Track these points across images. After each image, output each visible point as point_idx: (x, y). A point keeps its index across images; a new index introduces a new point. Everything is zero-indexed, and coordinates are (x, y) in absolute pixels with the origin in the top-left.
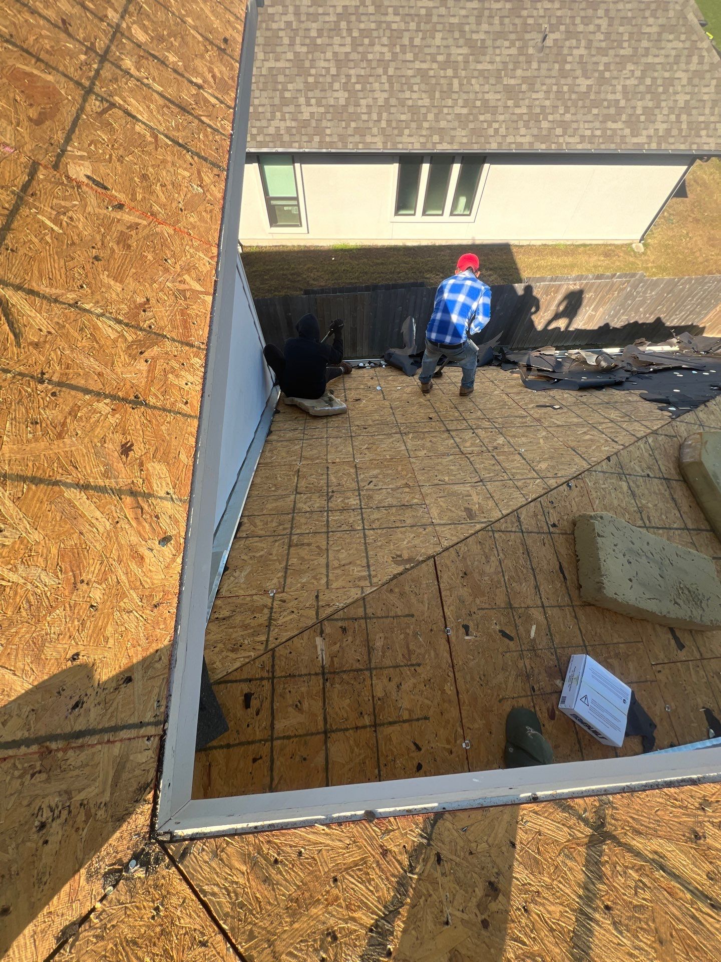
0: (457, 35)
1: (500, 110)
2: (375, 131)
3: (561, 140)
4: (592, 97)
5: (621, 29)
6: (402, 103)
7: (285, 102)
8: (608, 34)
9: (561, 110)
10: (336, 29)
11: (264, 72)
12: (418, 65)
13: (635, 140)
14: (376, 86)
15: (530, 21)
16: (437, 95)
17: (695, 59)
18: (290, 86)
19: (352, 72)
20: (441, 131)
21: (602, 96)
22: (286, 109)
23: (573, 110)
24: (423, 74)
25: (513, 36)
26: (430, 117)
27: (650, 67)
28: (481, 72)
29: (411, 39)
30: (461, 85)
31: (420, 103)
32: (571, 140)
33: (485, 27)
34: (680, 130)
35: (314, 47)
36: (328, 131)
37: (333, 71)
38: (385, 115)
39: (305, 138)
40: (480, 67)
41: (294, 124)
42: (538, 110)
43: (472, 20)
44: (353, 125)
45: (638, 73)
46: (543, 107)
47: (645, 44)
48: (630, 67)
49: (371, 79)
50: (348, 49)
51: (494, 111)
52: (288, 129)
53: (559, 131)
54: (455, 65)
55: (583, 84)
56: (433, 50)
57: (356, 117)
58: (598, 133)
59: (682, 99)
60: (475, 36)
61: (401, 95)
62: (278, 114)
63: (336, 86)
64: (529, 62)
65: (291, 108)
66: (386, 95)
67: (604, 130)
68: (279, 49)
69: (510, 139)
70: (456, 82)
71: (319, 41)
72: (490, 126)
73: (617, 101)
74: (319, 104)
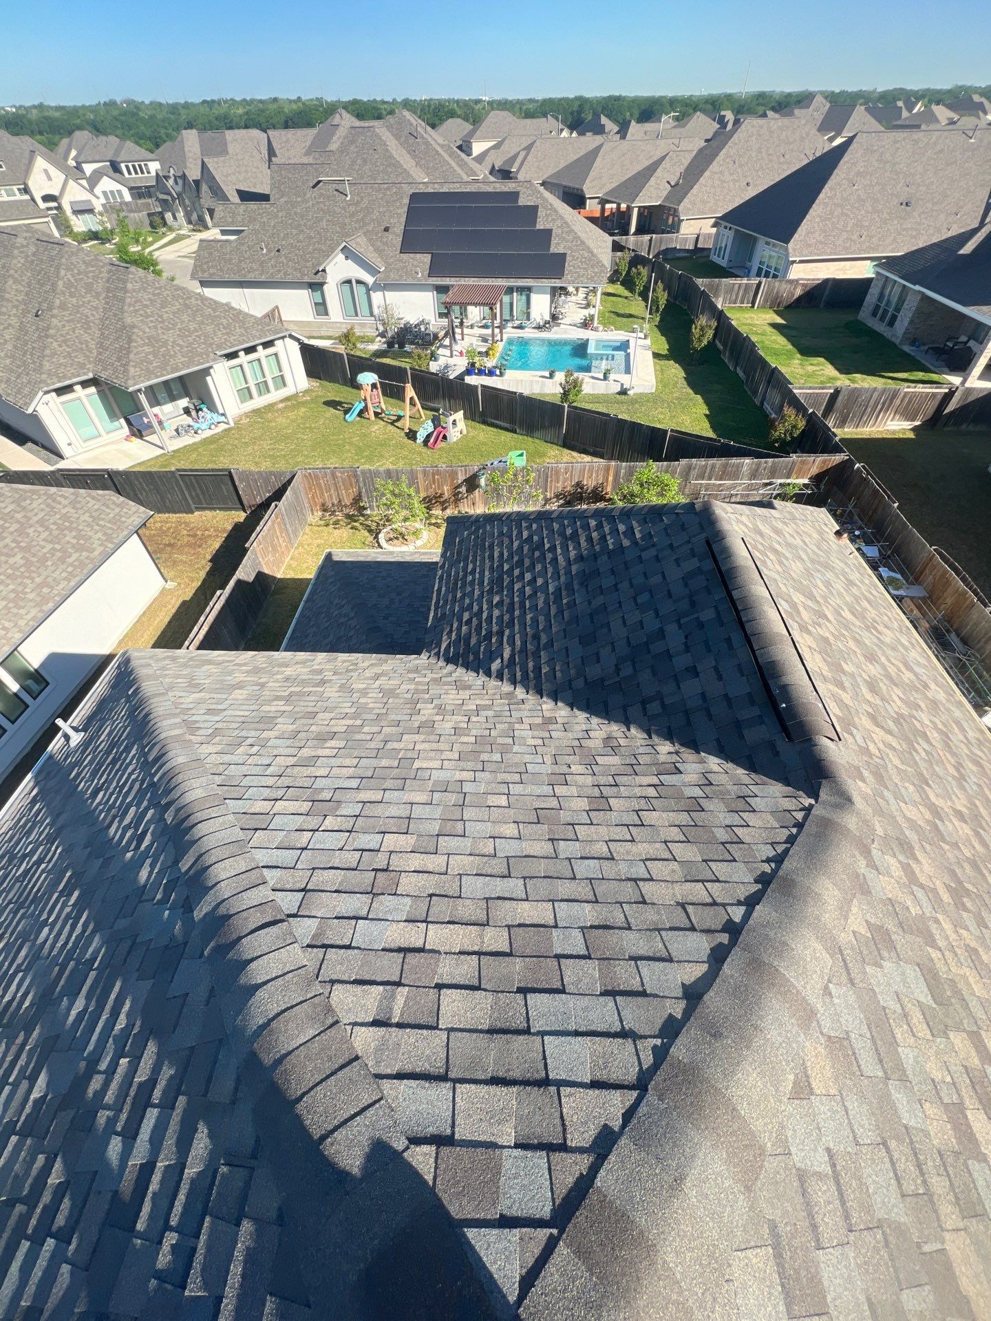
4: (34, 560)
9: (28, 581)
13: (96, 553)
17: (62, 500)
21: (40, 554)
23: (34, 575)
27: (41, 522)
32: (61, 586)
34: (112, 528)
42: (12, 595)
45: (40, 529)
46: (13, 591)
47: (18, 516)
48: (31, 531)
53: (45, 590)
55: (18, 559)
58: (70, 569)
59: (86, 517)
67: (71, 565)
69: (22, 623)
73: (53, 549)
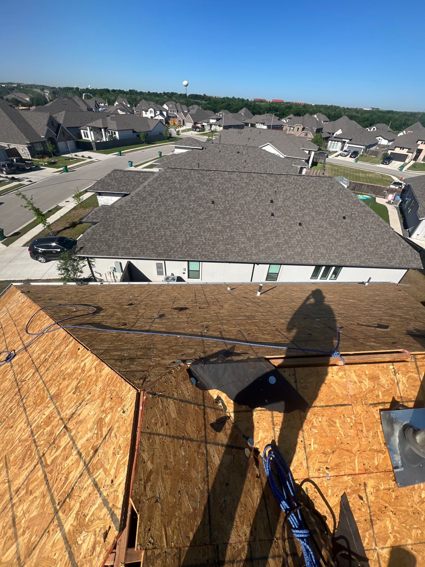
0: (331, 236)
1: (348, 255)
2: (311, 259)
3: (368, 263)
4: (375, 252)
5: (378, 237)
6: (318, 252)
7: (282, 250)
8: (375, 238)
10: (296, 234)
11: (276, 243)
12: (321, 243)
14: (310, 247)
15: (352, 234)
16: (328, 250)
18: (283, 247)
19: (302, 244)
20: (331, 260)
22: (282, 252)
23: (370, 256)
24: (323, 245)
25: (348, 237)
26: (327, 256)
28: (340, 245)
29: (318, 237)
30: (335, 248)
31: (323, 252)
33: (339, 235)
34: (404, 262)
35: (290, 237)
36: (296, 258)
37: (296, 243)
38: (313, 255)
39: (289, 260)
40: (339, 244)
41: (285, 256)
42: (359, 255)
43: (335, 233)
44: (304, 257)
46: (361, 255)
47: (386, 240)
49: (308, 246)
50: (300, 238)
51: (346, 255)
52: (284, 257)
54: (332, 243)
56: (325, 240)
57: (305, 255)
60: (337, 237)
61: (317, 250)
62: (280, 254)
63: (298, 247)
64: (354, 243)
65: (284, 252)
66: (313, 250)
68: (280, 238)
70: (333, 247)
71: (291, 236)
72: (346, 258)
73: (382, 254)
74: (293, 251)
